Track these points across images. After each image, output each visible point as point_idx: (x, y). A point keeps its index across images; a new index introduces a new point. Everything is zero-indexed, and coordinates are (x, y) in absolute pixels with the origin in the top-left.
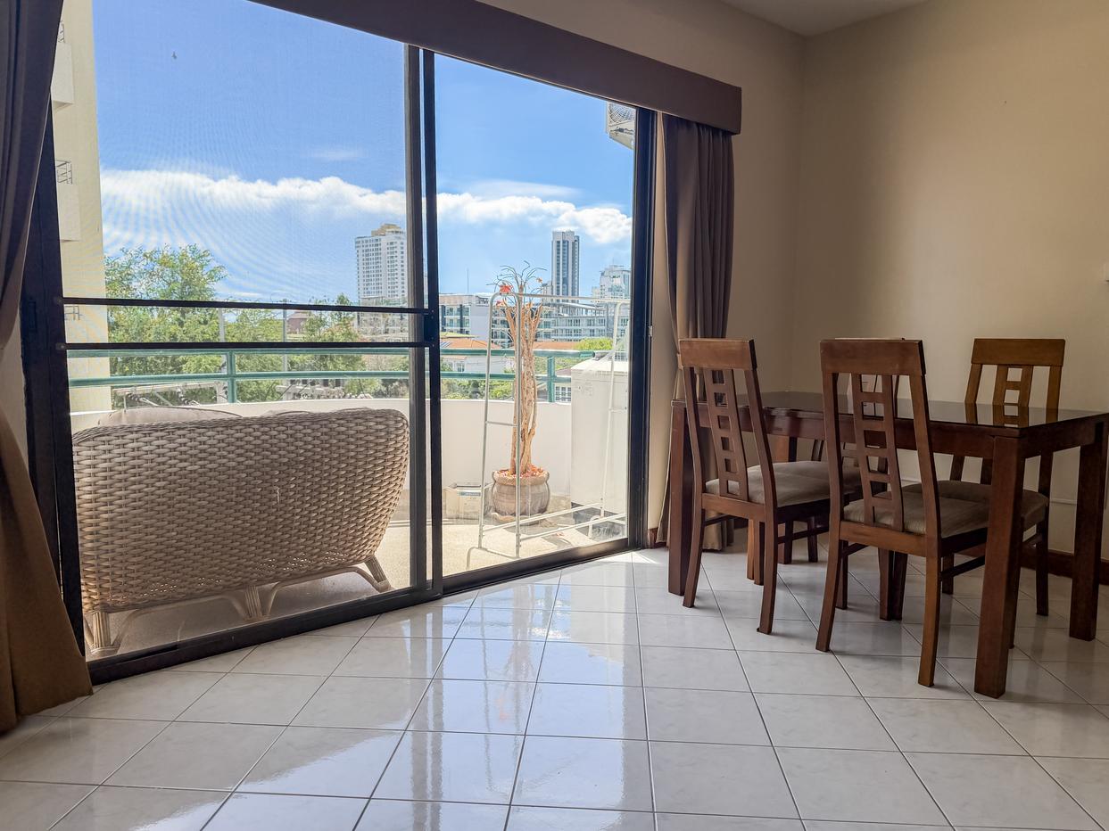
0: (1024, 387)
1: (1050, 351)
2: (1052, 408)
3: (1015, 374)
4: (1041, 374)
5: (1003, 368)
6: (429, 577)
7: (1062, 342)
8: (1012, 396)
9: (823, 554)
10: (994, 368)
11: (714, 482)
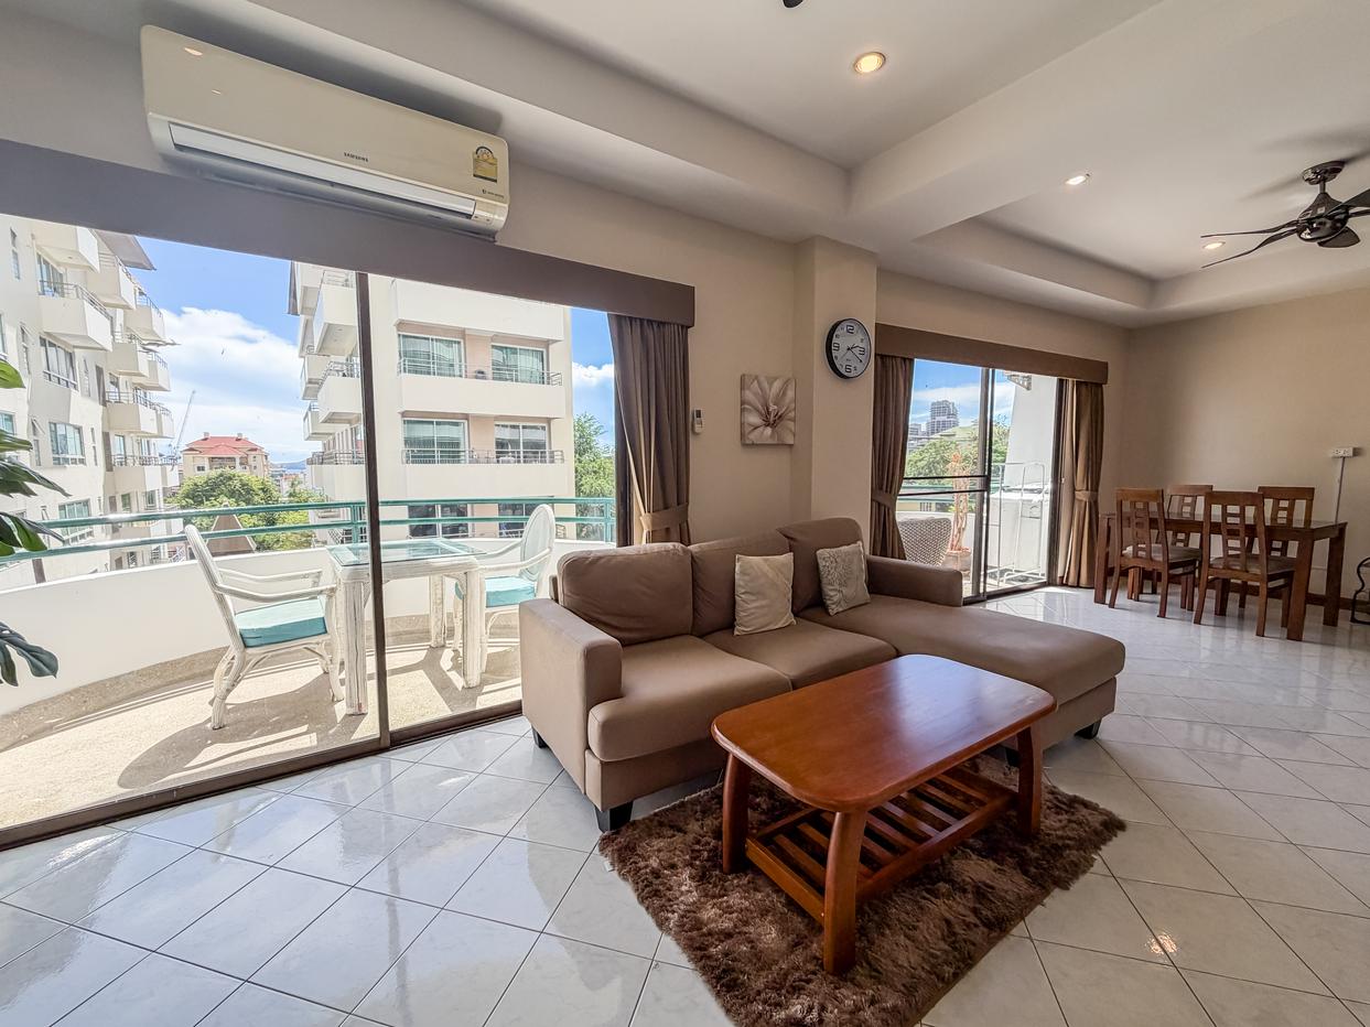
0: (1290, 510)
1: (1308, 493)
2: (1308, 521)
3: (1284, 504)
4: (1301, 505)
5: (1277, 501)
6: (981, 591)
7: (1313, 489)
8: (1283, 514)
9: (1159, 590)
10: (1272, 500)
11: (1129, 549)
